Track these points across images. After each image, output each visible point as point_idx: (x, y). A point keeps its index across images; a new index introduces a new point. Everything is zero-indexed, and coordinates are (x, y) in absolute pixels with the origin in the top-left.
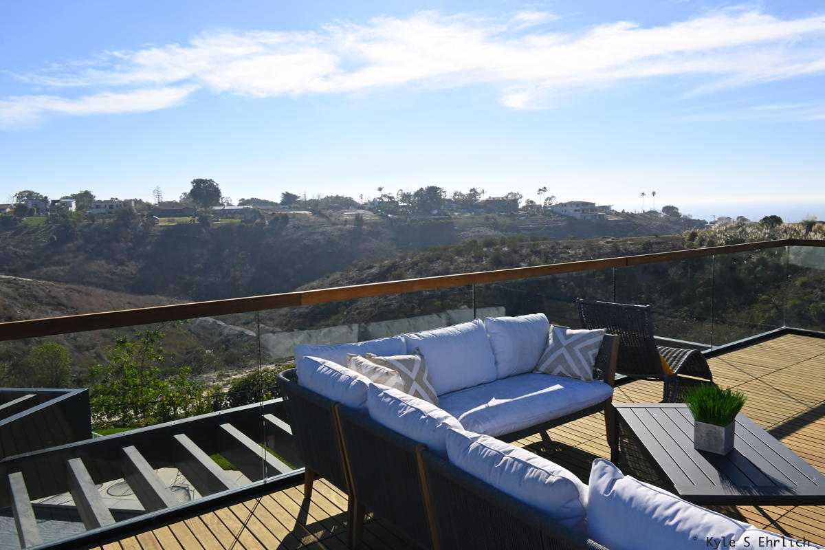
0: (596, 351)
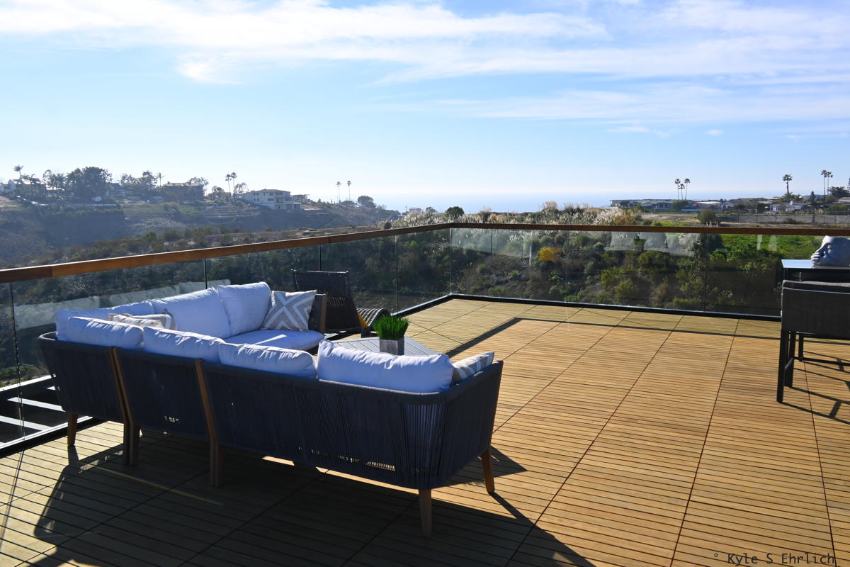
0: (310, 308)
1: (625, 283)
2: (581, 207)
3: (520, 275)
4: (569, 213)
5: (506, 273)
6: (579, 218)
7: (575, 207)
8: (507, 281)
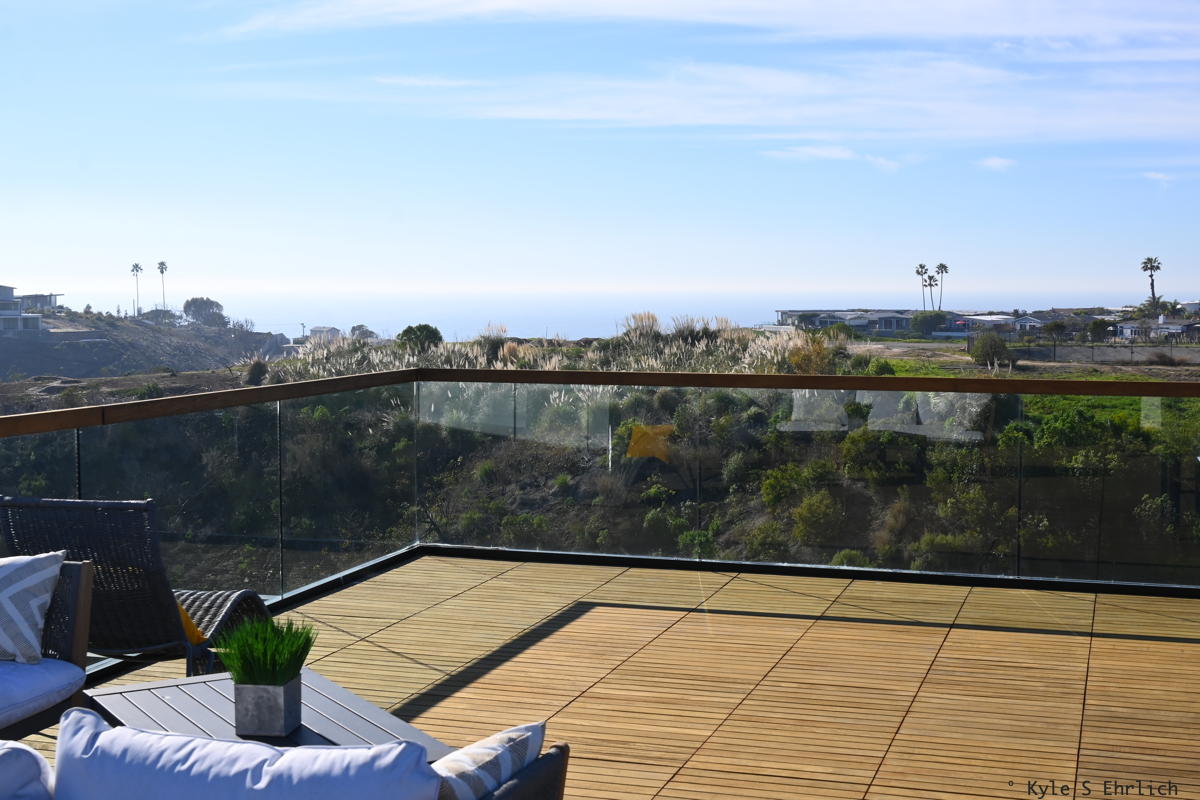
0: (46, 598)
1: (814, 501)
2: (713, 327)
3: (577, 486)
4: (685, 340)
5: (542, 481)
6: (708, 352)
7: (698, 327)
8: (544, 500)
